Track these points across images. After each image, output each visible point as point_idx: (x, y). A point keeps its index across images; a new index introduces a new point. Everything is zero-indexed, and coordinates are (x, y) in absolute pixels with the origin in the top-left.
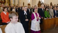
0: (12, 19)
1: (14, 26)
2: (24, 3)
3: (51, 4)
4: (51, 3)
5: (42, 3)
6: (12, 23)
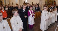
2: (13, 3)
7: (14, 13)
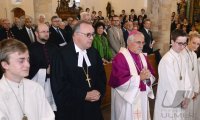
0: (8, 63)
1: (16, 89)
3: (109, 8)
4: (109, 5)
5: (74, 5)
6: (11, 79)
7: (6, 60)
